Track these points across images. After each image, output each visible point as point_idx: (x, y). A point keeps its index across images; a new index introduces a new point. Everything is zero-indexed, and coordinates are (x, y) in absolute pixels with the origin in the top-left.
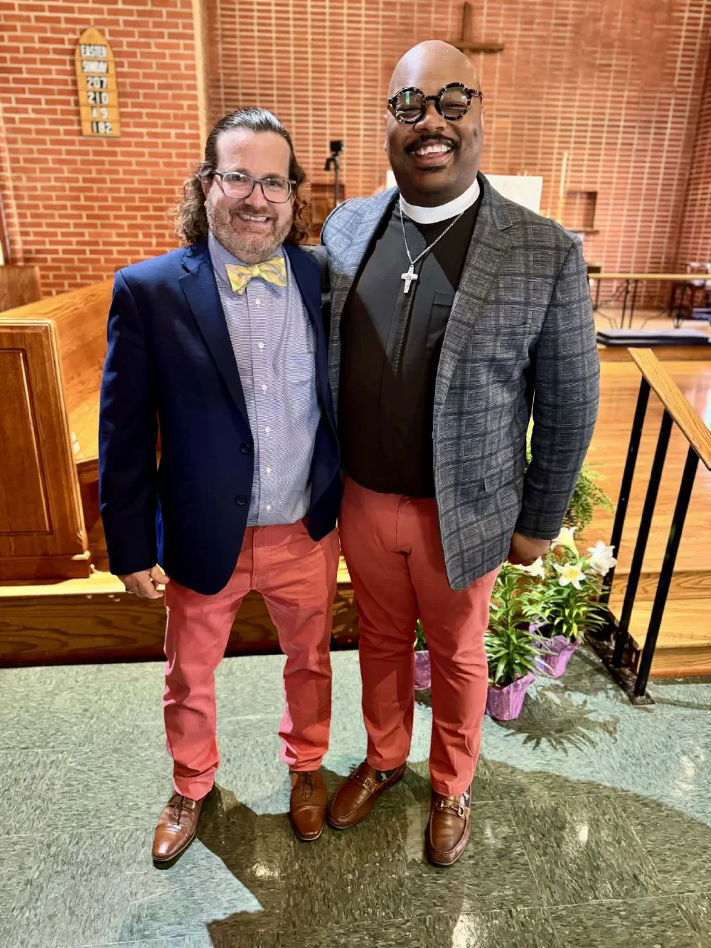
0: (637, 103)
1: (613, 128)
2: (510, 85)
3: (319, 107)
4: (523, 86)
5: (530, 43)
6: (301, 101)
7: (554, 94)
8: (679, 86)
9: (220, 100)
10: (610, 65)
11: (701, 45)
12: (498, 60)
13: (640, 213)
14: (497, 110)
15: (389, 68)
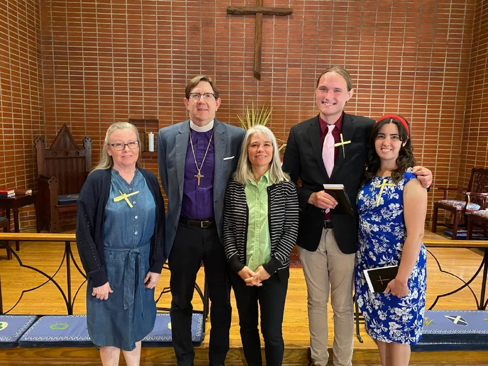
0: (415, 54)
1: (394, 75)
2: (300, 41)
3: (135, 59)
4: (311, 42)
5: (316, 8)
6: (120, 54)
7: (338, 48)
8: (450, 41)
9: (51, 53)
10: (388, 25)
11: (468, 7)
12: (288, 22)
13: (424, 144)
14: (289, 61)
15: (194, 29)
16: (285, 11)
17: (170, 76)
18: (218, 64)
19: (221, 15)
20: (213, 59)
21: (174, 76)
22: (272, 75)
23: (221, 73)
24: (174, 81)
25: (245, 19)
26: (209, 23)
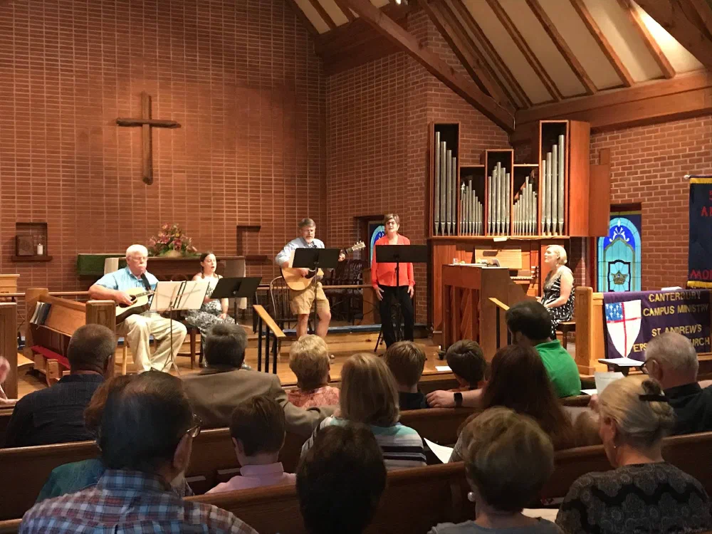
0: (282, 163)
1: (267, 181)
2: (183, 150)
7: (218, 156)
8: (310, 153)
10: (258, 137)
11: (321, 125)
12: (173, 133)
14: (175, 167)
15: (83, 136)
16: (168, 123)
17: (59, 180)
18: (106, 169)
19: (109, 124)
20: (101, 164)
21: (63, 181)
22: (159, 179)
23: (110, 178)
24: (63, 185)
25: (131, 128)
26: (98, 131)
